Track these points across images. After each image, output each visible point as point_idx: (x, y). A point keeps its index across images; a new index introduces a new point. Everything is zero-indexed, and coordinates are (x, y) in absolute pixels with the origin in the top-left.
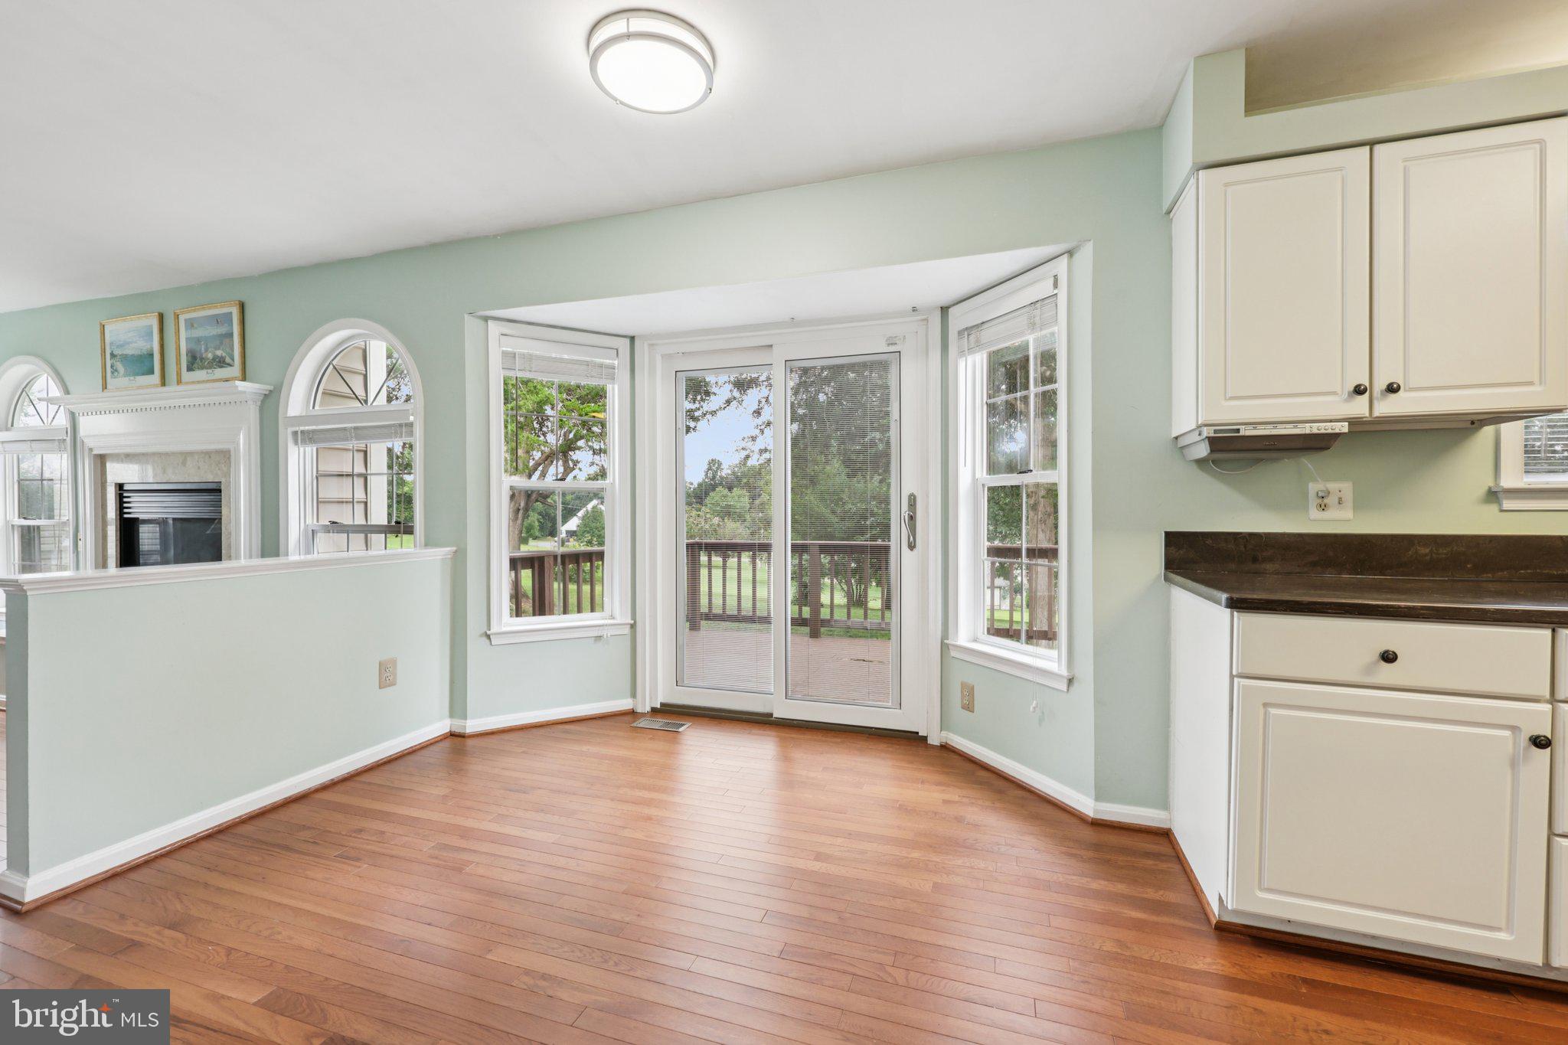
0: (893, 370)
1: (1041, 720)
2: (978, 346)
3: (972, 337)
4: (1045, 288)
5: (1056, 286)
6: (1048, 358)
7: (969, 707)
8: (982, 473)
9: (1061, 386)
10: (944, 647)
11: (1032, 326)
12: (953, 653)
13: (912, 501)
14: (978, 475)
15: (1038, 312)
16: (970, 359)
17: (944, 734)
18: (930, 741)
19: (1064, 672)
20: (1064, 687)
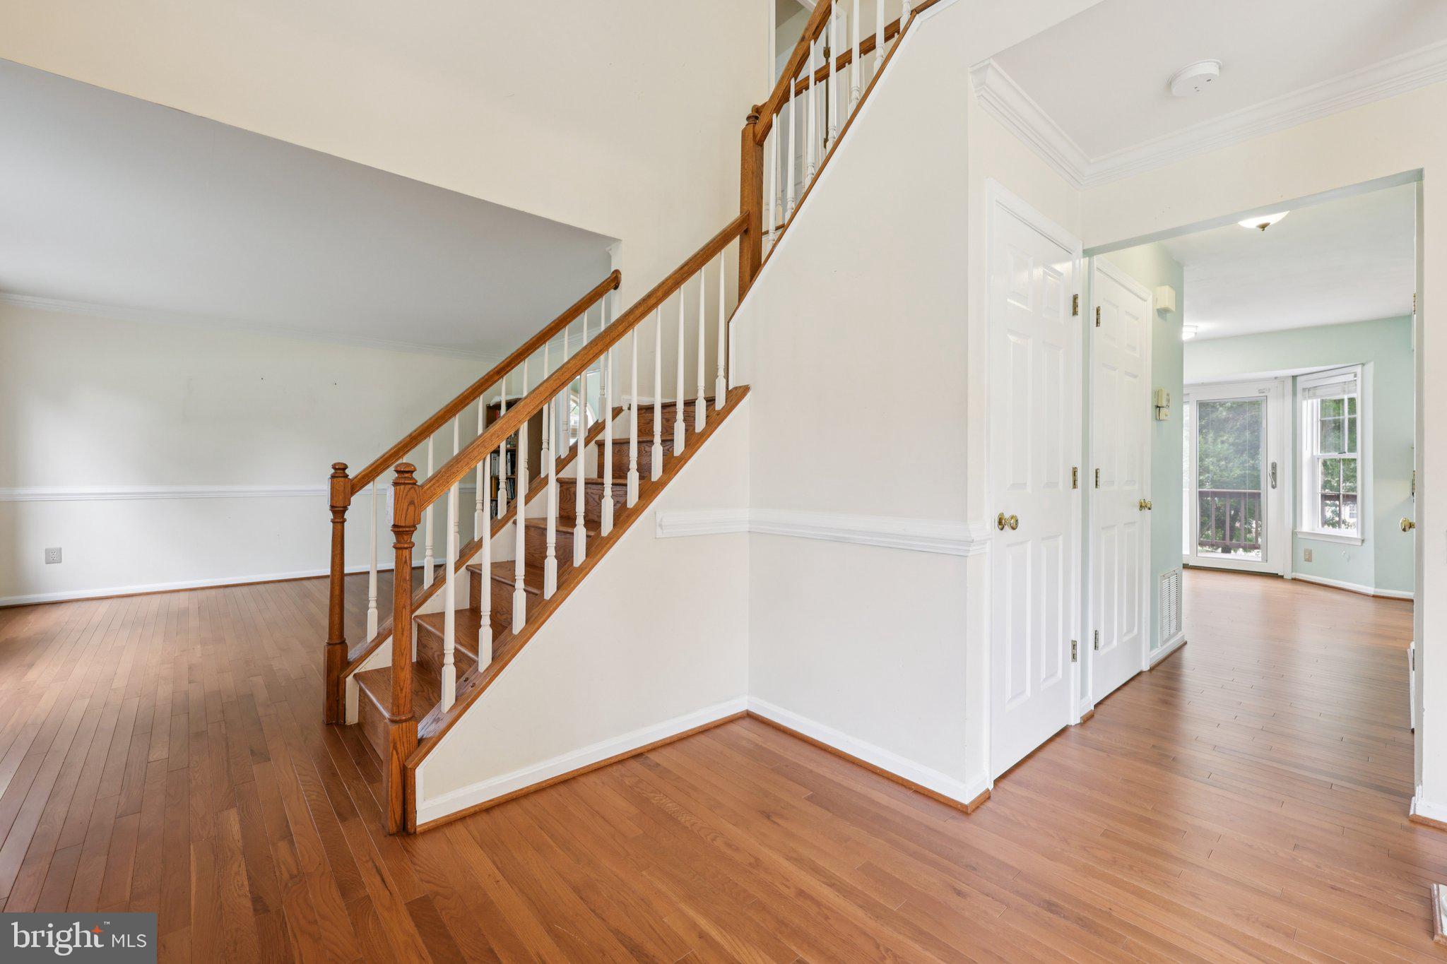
0: (1264, 405)
1: (1348, 560)
2: (1314, 396)
3: (1311, 392)
4: (1351, 377)
5: (1355, 376)
6: (1352, 401)
7: (1309, 559)
8: (1317, 452)
9: (1358, 416)
10: (1294, 534)
11: (1344, 392)
12: (1299, 536)
13: (1274, 466)
14: (1315, 453)
15: (1346, 386)
16: (1310, 401)
17: (1293, 574)
18: (1285, 577)
19: (1359, 537)
20: (1360, 544)
